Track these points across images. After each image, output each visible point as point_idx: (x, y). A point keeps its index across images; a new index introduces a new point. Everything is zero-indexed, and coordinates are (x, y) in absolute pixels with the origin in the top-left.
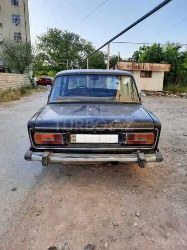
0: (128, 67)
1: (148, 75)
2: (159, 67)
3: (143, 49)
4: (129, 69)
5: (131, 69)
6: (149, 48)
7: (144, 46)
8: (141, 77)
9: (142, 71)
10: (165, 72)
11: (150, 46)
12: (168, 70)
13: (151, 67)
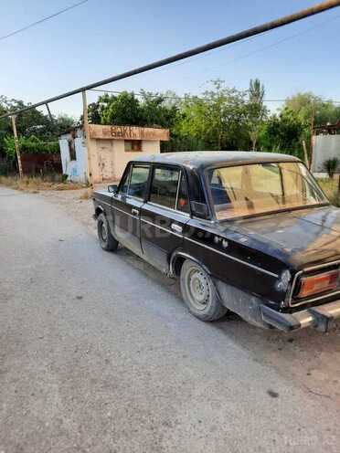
0: (105, 133)
1: (136, 147)
2: (154, 134)
3: (106, 101)
4: (107, 137)
5: (111, 137)
6: (115, 98)
7: (107, 96)
8: (126, 150)
9: (126, 141)
10: (161, 141)
11: (116, 95)
12: (166, 138)
13: (142, 133)
